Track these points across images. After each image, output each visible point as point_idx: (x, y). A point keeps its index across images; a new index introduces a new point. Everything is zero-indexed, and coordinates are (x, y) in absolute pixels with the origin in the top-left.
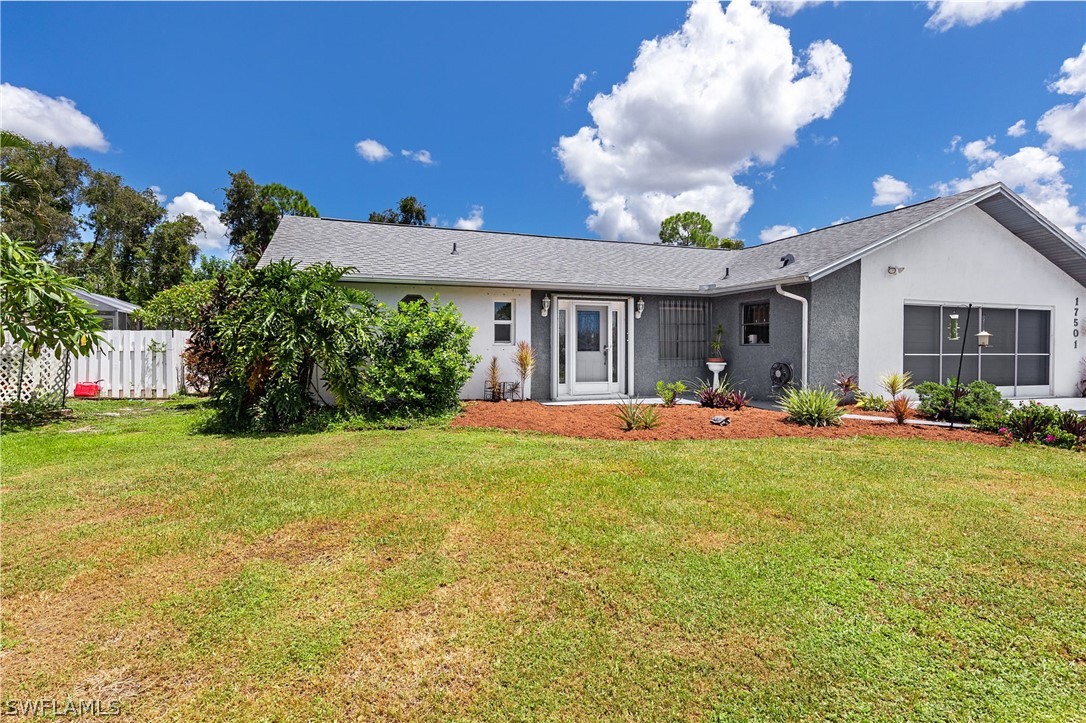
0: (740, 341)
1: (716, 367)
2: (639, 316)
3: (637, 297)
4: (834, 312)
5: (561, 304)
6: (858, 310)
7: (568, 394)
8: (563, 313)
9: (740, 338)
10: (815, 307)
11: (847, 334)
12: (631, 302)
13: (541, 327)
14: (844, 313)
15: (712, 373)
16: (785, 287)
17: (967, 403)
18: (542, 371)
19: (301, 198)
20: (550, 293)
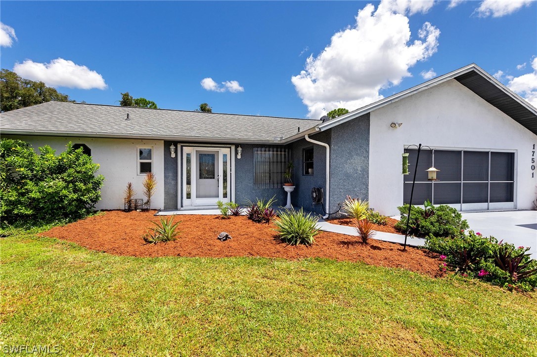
0: (303, 173)
1: (288, 189)
2: (239, 157)
3: (237, 145)
4: (350, 153)
5: (187, 150)
6: (368, 152)
7: (192, 205)
8: (188, 155)
9: (303, 171)
10: (334, 150)
11: (359, 169)
12: (233, 148)
13: (171, 165)
14: (357, 154)
15: (286, 193)
16: (310, 137)
17: (432, 223)
18: (172, 191)
19: (154, 104)
20: (175, 143)
